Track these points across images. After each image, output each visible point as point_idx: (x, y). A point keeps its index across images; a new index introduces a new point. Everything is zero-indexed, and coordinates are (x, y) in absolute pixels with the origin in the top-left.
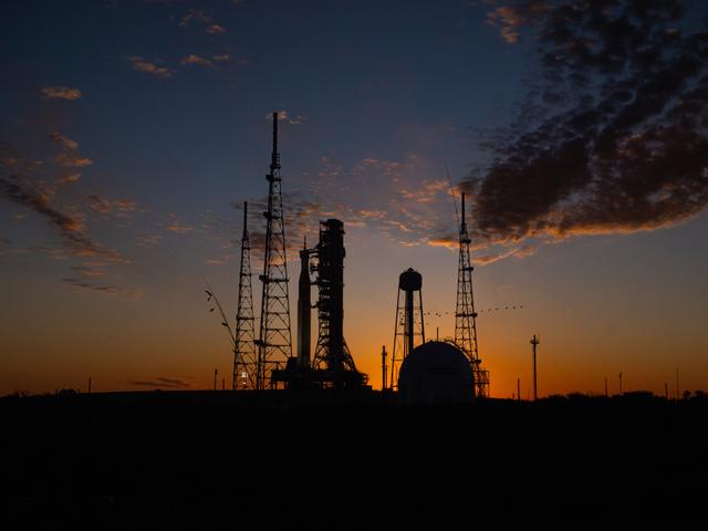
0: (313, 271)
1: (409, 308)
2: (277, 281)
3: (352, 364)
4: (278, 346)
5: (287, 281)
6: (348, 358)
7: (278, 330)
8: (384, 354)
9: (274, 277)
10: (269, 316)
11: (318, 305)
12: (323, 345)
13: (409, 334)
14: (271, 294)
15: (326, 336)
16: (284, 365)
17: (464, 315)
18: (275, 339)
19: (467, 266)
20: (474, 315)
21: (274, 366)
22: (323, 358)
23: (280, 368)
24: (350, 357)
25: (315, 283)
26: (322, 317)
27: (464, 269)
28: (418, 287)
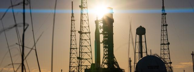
0: (100, 28)
1: (141, 42)
2: (86, 33)
3: (118, 66)
4: (87, 59)
5: (89, 33)
6: (116, 63)
7: (86, 53)
8: (130, 61)
9: (84, 32)
10: (83, 47)
11: (103, 42)
12: (106, 58)
13: (141, 53)
14: (83, 38)
15: (106, 55)
16: (90, 67)
17: (164, 44)
18: (85, 56)
19: (165, 24)
20: (169, 44)
21: (85, 67)
22: (105, 63)
23: (88, 68)
24: (117, 63)
25: (101, 34)
26: (105, 47)
27: (164, 26)
28: (144, 33)
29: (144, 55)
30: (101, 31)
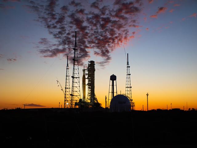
0: (86, 75)
1: (113, 85)
2: (76, 78)
3: (97, 101)
4: (77, 96)
5: (79, 78)
7: (77, 91)
8: (106, 98)
10: (74, 88)
11: (88, 84)
12: (89, 96)
13: (113, 92)
14: (75, 81)
15: (90, 93)
16: (78, 101)
17: (128, 87)
19: (129, 74)
20: (131, 87)
21: (75, 101)
22: (89, 99)
24: (97, 99)
25: (87, 78)
26: (89, 88)
27: (128, 75)
28: (115, 79)
29: (115, 95)
30: (86, 77)
